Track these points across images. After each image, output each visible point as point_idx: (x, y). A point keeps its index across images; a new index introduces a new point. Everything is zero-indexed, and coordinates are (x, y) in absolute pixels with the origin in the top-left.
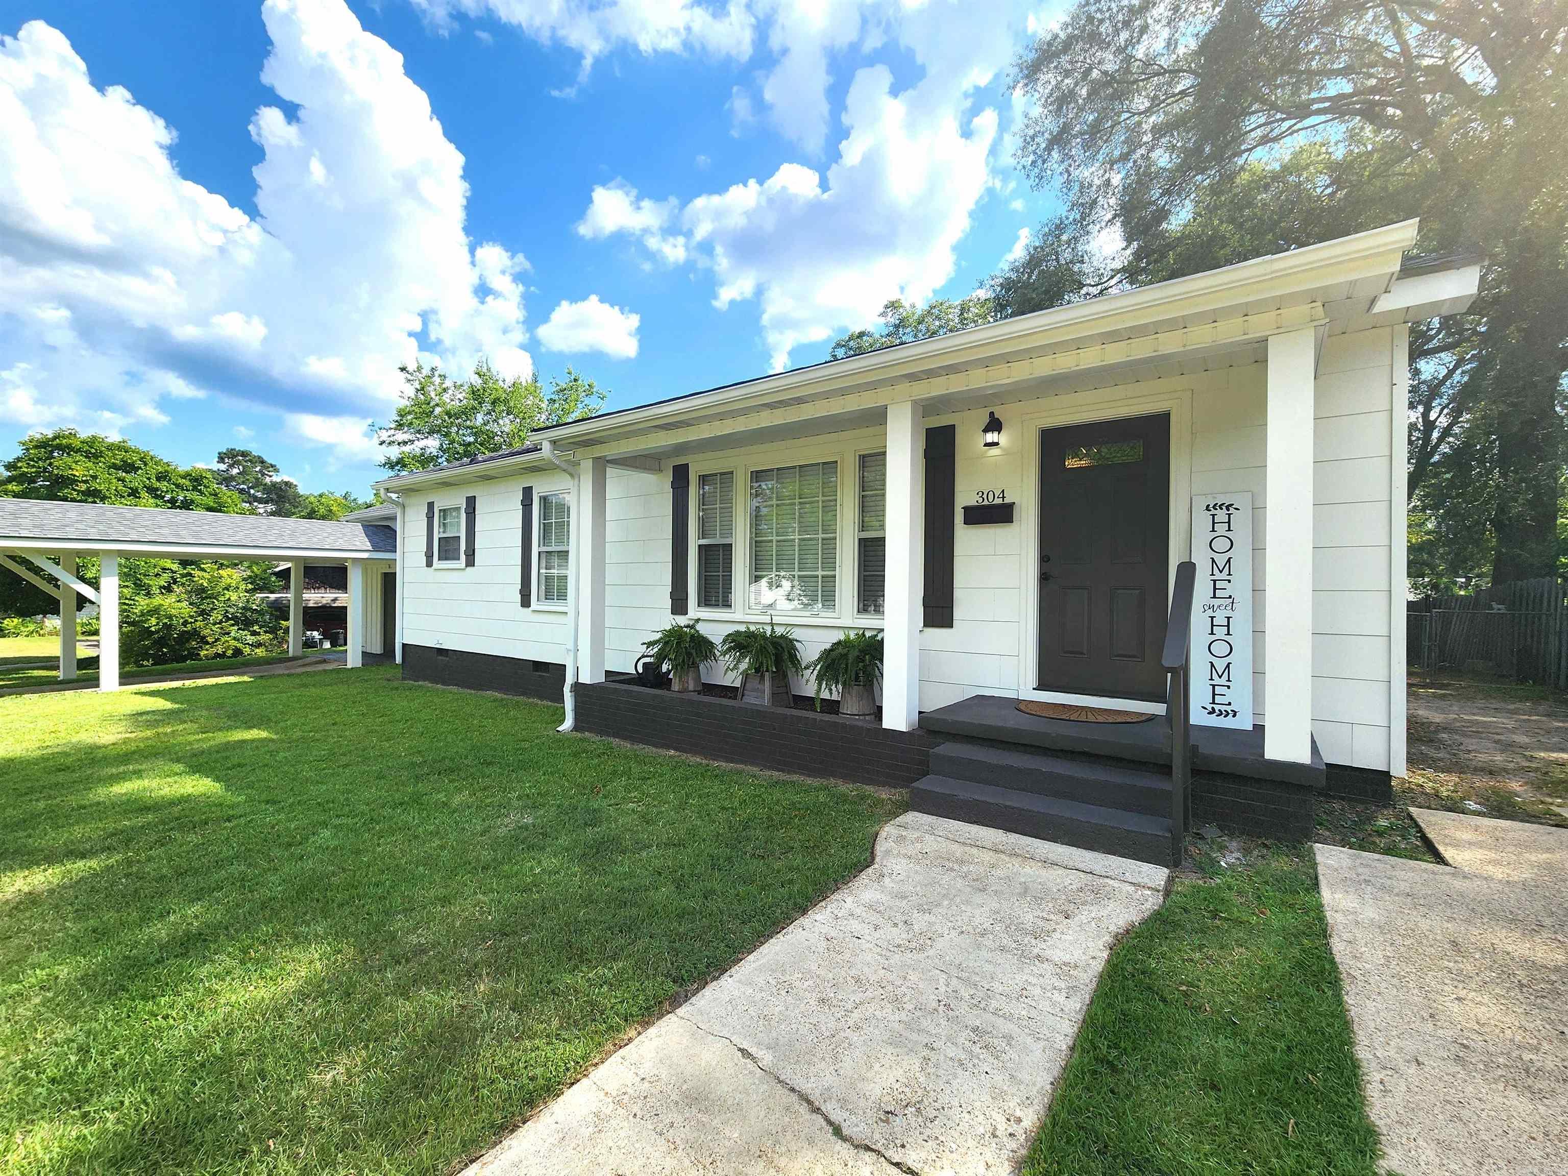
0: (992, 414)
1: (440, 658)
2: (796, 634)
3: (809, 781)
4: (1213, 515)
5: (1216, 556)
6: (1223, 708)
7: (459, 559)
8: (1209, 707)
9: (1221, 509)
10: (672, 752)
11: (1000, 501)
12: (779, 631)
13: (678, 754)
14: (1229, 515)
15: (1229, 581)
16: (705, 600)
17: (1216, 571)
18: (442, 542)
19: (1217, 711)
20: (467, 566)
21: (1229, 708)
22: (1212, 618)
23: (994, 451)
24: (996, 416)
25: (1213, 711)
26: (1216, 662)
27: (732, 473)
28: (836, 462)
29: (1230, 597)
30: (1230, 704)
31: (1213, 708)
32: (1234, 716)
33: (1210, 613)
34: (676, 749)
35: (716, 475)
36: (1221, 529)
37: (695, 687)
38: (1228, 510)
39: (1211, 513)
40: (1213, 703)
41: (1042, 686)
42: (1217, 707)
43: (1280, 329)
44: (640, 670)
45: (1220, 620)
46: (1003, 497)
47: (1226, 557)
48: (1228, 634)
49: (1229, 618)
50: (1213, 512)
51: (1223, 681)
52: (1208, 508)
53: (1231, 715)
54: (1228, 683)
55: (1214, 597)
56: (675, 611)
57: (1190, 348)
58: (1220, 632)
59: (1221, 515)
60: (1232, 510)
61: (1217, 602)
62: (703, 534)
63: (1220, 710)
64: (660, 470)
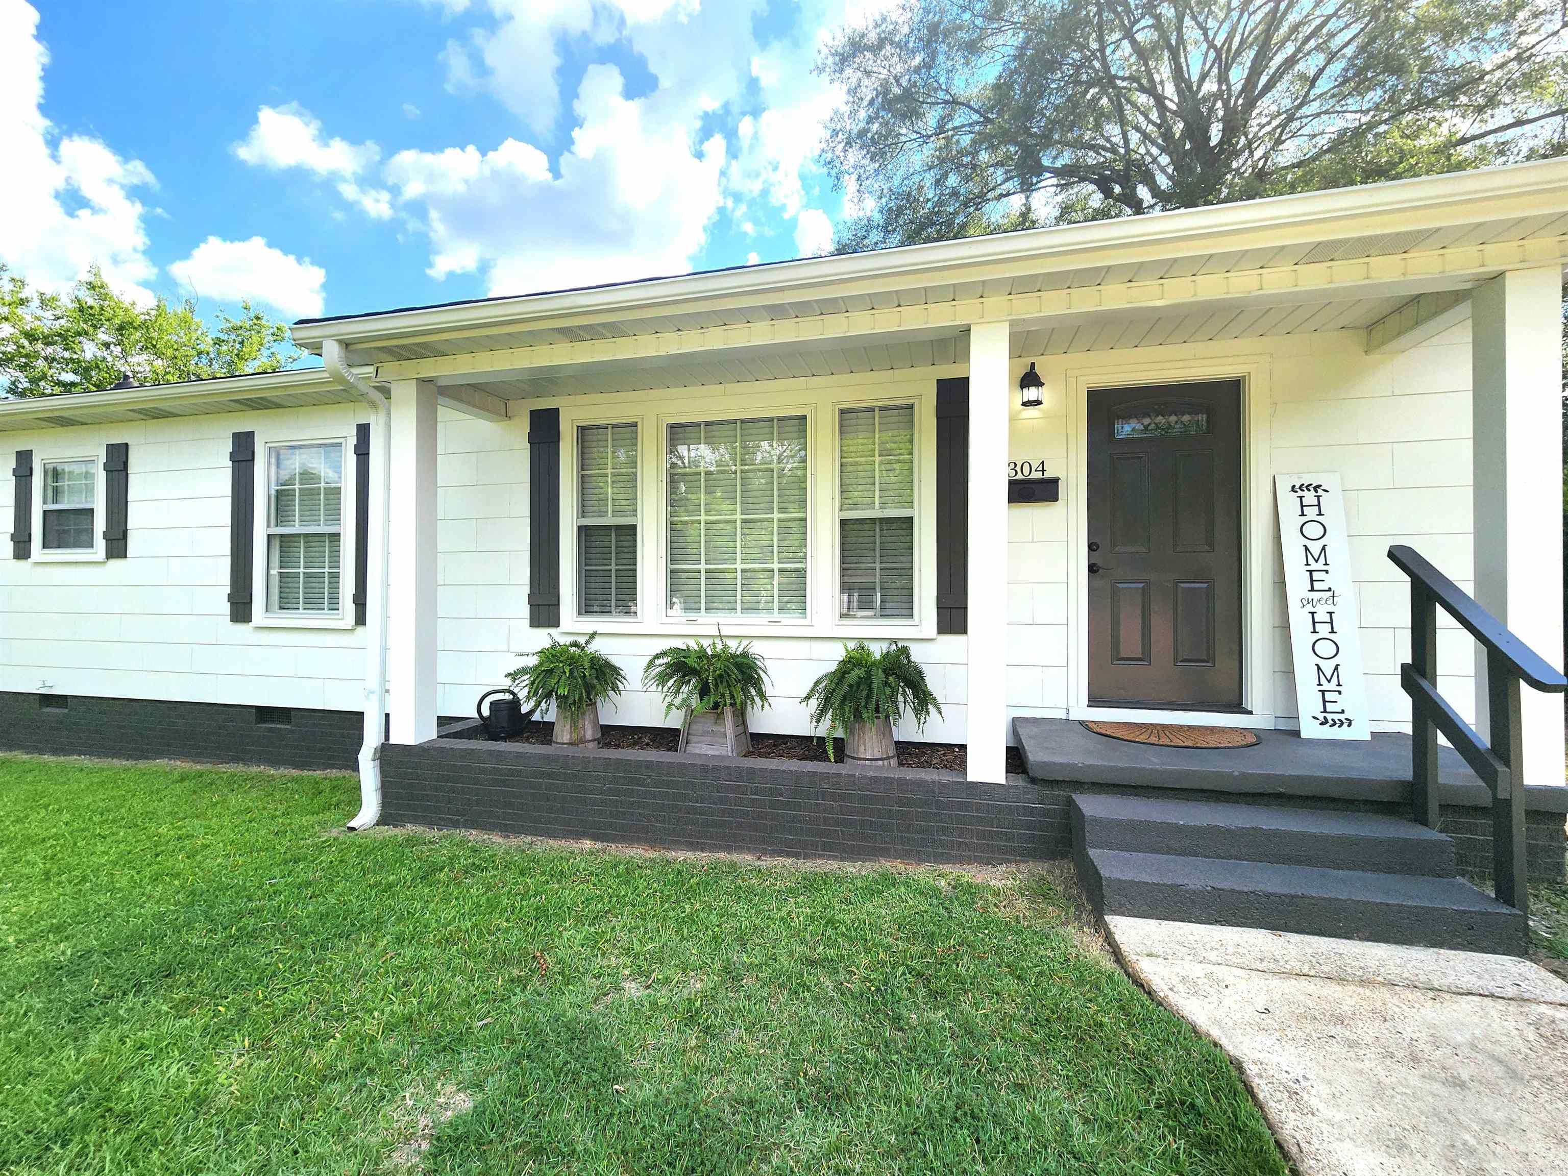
0: (1033, 364)
1: (48, 710)
2: (756, 648)
3: (851, 868)
4: (1301, 498)
5: (1309, 544)
6: (1336, 717)
7: (91, 545)
8: (1321, 717)
9: (1309, 490)
10: (587, 844)
11: (1038, 475)
12: (734, 646)
13: (599, 845)
14: (1318, 497)
15: (1327, 572)
16: (587, 607)
17: (1311, 560)
18: (52, 518)
19: (1330, 721)
20: (107, 558)
21: (1342, 717)
22: (1313, 613)
23: (1032, 412)
24: (1037, 370)
25: (1325, 722)
26: (1323, 664)
27: (635, 425)
28: (805, 417)
29: (1330, 590)
30: (1343, 712)
31: (1325, 718)
32: (1349, 725)
33: (1309, 608)
34: (595, 838)
35: (605, 427)
36: (1311, 513)
37: (593, 735)
38: (1316, 492)
39: (1298, 494)
40: (1325, 711)
41: (1095, 701)
42: (1330, 717)
43: (1526, 264)
44: (486, 712)
45: (1321, 616)
46: (1043, 471)
47: (1319, 544)
48: (1333, 632)
49: (1331, 613)
50: (1300, 493)
51: (1333, 685)
52: (1293, 488)
53: (1346, 725)
54: (1338, 688)
55: (1312, 590)
56: (536, 622)
57: (1412, 277)
58: (1324, 630)
59: (1310, 497)
60: (1320, 492)
61: (1315, 596)
62: (583, 512)
63: (1333, 720)
64: (507, 416)
